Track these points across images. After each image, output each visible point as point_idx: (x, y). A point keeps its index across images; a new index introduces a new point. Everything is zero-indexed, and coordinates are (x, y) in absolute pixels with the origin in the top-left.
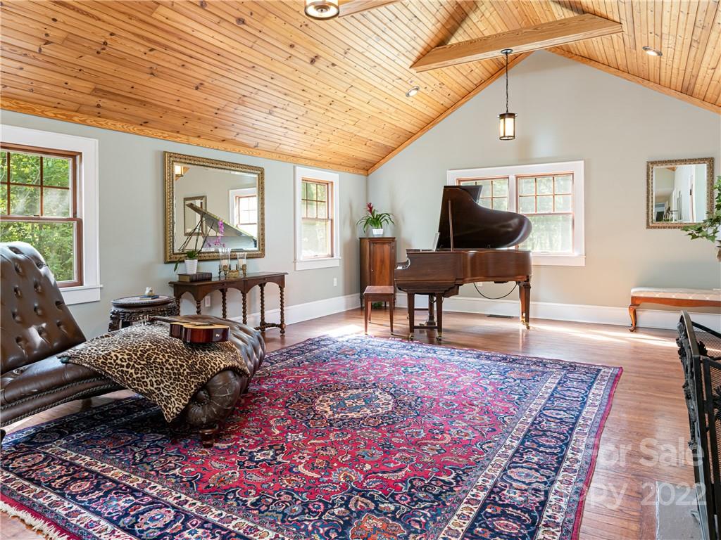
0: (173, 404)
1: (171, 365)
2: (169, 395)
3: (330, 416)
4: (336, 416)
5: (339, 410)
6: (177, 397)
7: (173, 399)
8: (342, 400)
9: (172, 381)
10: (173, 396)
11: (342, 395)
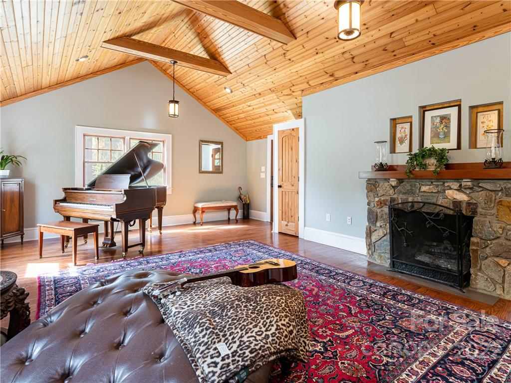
0: (251, 339)
1: (202, 331)
2: (238, 343)
6: (244, 332)
7: (245, 339)
9: (221, 334)
10: (241, 337)
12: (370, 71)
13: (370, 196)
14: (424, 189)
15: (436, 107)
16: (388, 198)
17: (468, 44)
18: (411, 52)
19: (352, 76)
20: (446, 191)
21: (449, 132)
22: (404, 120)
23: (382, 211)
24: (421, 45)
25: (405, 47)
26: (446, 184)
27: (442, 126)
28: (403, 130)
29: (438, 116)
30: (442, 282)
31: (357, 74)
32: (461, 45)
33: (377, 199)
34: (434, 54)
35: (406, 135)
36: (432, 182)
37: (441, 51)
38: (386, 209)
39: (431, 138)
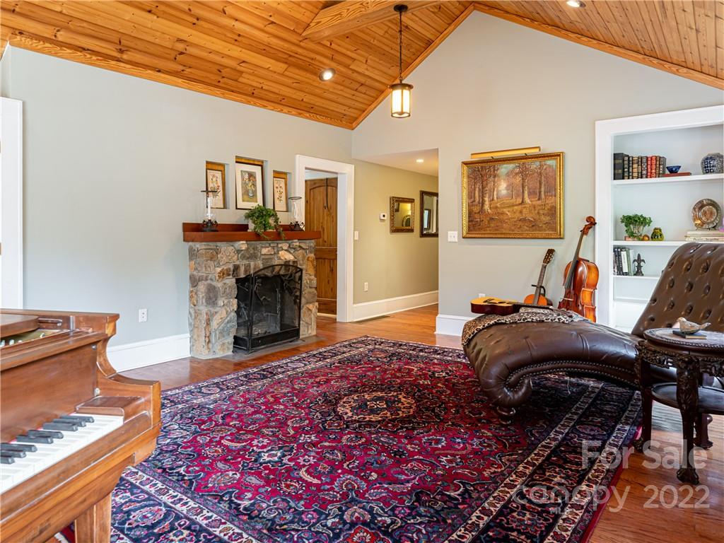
3: (401, 394)
4: (395, 394)
5: (393, 398)
8: (388, 408)
11: (389, 414)
12: (180, 80)
13: (209, 267)
14: (264, 251)
15: (243, 161)
16: (231, 267)
17: (272, 110)
18: (232, 88)
19: (149, 71)
20: (280, 252)
21: (256, 190)
22: (217, 167)
23: (225, 284)
24: (246, 88)
25: (236, 81)
26: (280, 246)
27: (250, 184)
28: (214, 179)
29: (247, 172)
30: (263, 347)
31: (159, 74)
32: (269, 107)
33: (219, 270)
34: (249, 103)
35: (218, 186)
36: (270, 244)
37: (255, 104)
38: (231, 281)
39: (242, 195)
